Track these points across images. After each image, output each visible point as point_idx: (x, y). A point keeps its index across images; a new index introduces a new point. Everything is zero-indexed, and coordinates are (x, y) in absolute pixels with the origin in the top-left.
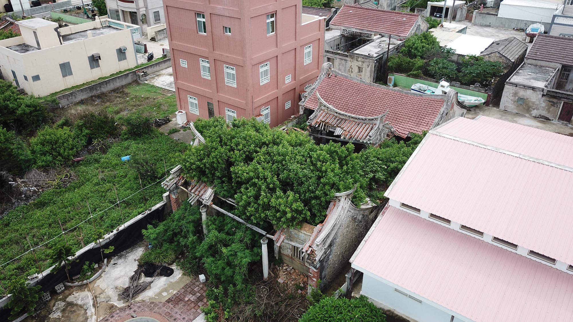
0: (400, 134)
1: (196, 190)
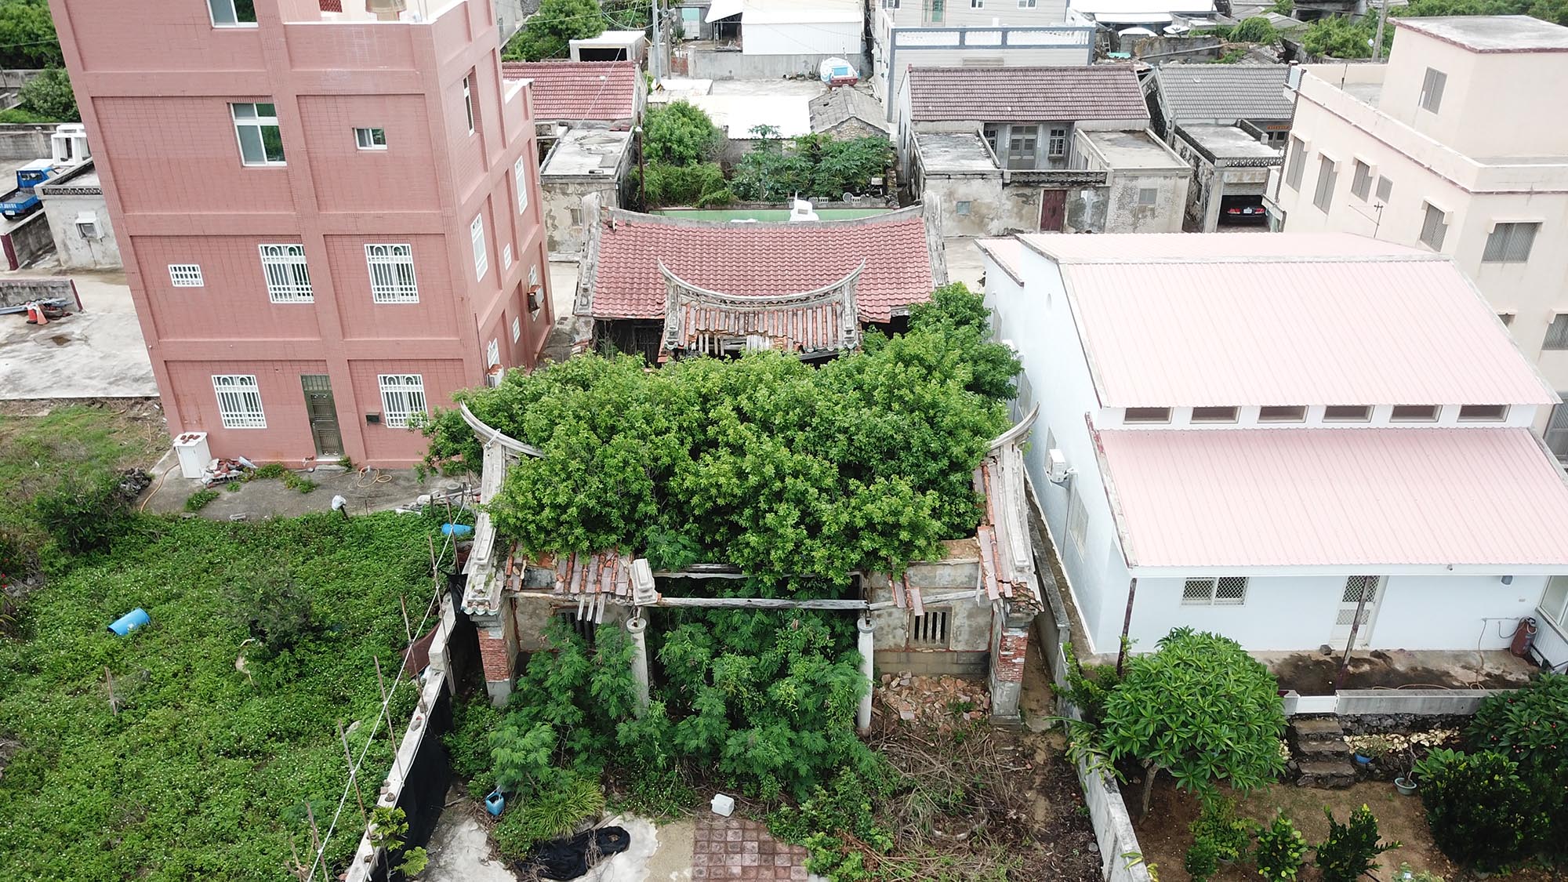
0: (875, 315)
1: (584, 581)
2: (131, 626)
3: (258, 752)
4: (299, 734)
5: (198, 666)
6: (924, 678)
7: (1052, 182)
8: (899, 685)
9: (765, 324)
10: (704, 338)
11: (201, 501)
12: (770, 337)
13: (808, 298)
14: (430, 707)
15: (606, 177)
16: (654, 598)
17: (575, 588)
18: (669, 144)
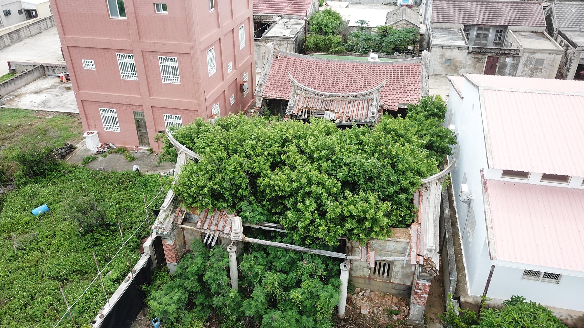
0: (390, 107)
1: (211, 223)
2: (40, 212)
3: (66, 279)
4: (86, 273)
5: (57, 234)
6: (377, 293)
7: (492, 53)
8: (363, 295)
9: (335, 106)
10: (305, 111)
11: (90, 160)
12: (336, 113)
13: (356, 96)
14: (137, 272)
15: (290, 38)
16: (241, 237)
17: (206, 226)
18: (321, 26)
